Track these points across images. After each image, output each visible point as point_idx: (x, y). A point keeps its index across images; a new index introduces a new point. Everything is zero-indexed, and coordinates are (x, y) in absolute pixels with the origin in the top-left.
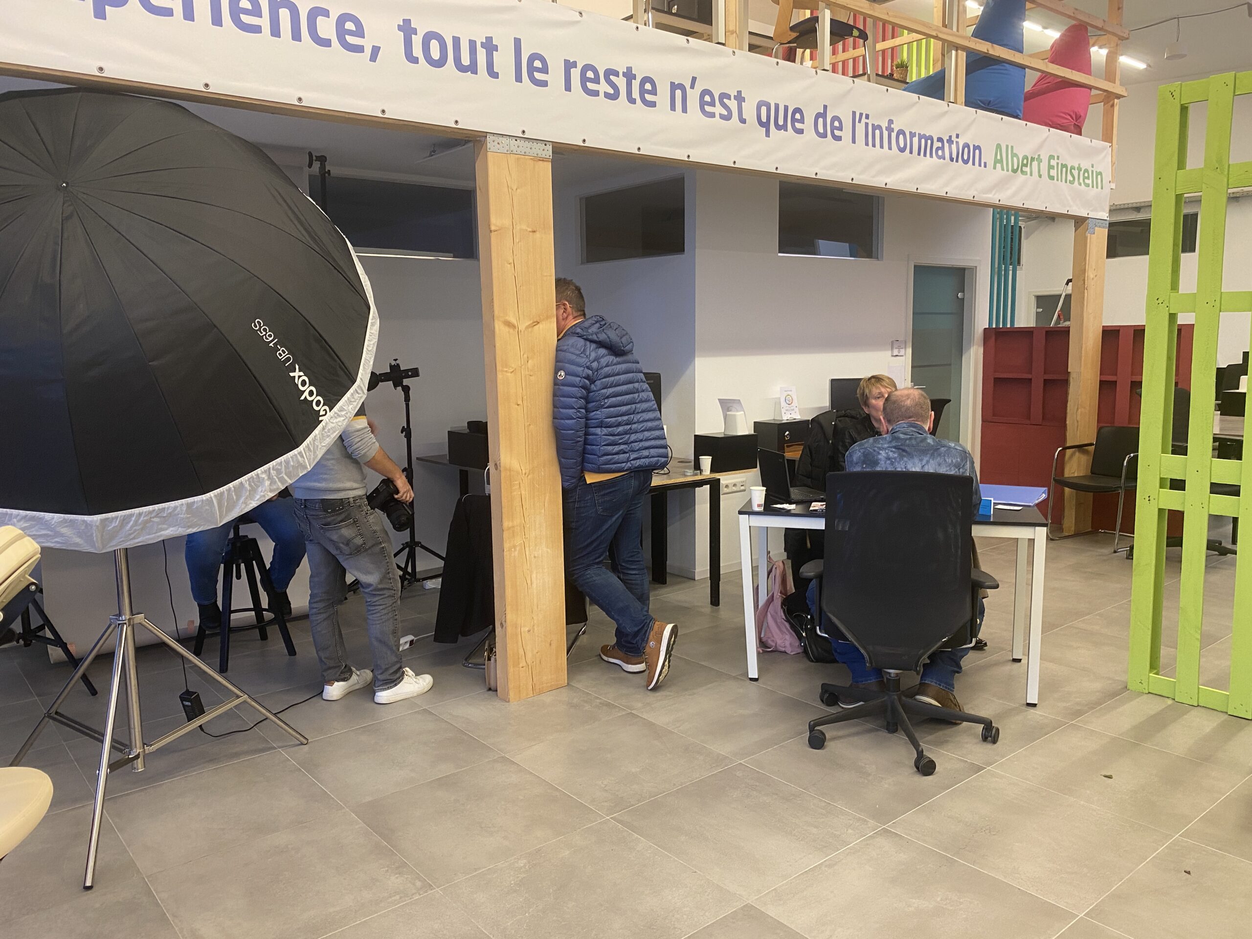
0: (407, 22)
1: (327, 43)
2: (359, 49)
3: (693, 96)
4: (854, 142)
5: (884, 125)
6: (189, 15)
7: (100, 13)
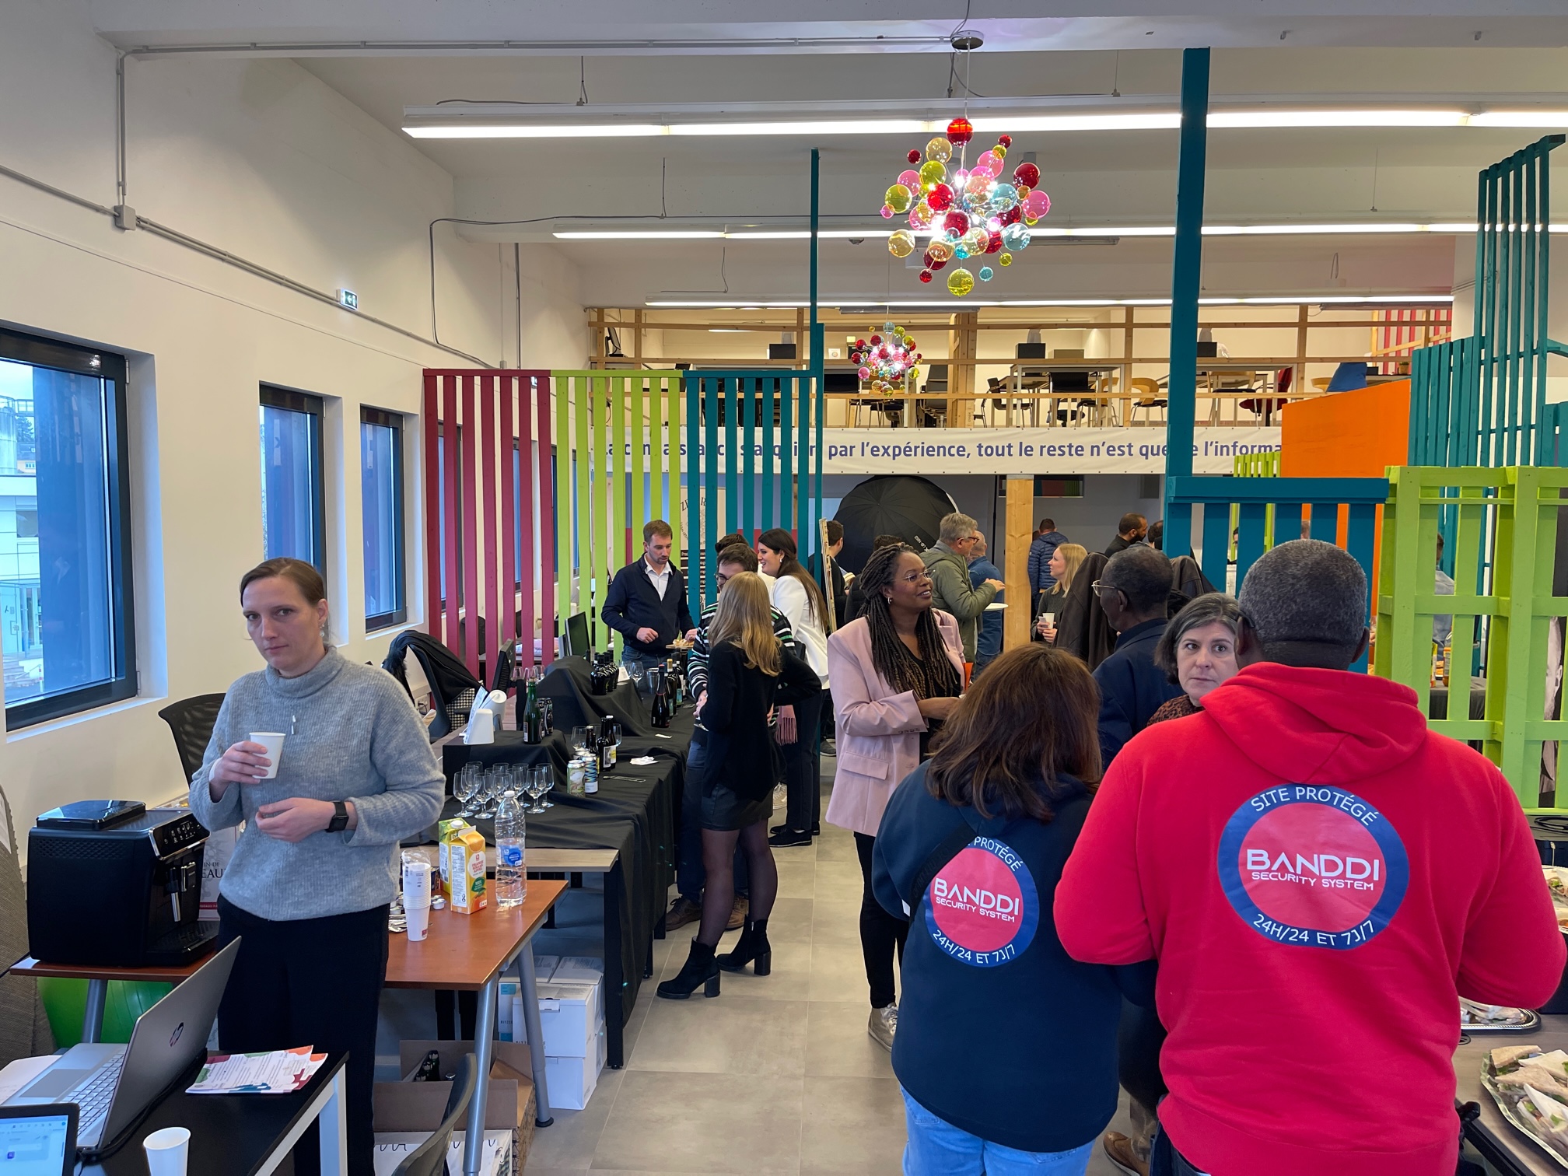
0: (980, 444)
1: (954, 455)
2: (964, 455)
3: (1103, 450)
4: (1206, 454)
5: (1230, 445)
6: (915, 455)
7: (894, 459)
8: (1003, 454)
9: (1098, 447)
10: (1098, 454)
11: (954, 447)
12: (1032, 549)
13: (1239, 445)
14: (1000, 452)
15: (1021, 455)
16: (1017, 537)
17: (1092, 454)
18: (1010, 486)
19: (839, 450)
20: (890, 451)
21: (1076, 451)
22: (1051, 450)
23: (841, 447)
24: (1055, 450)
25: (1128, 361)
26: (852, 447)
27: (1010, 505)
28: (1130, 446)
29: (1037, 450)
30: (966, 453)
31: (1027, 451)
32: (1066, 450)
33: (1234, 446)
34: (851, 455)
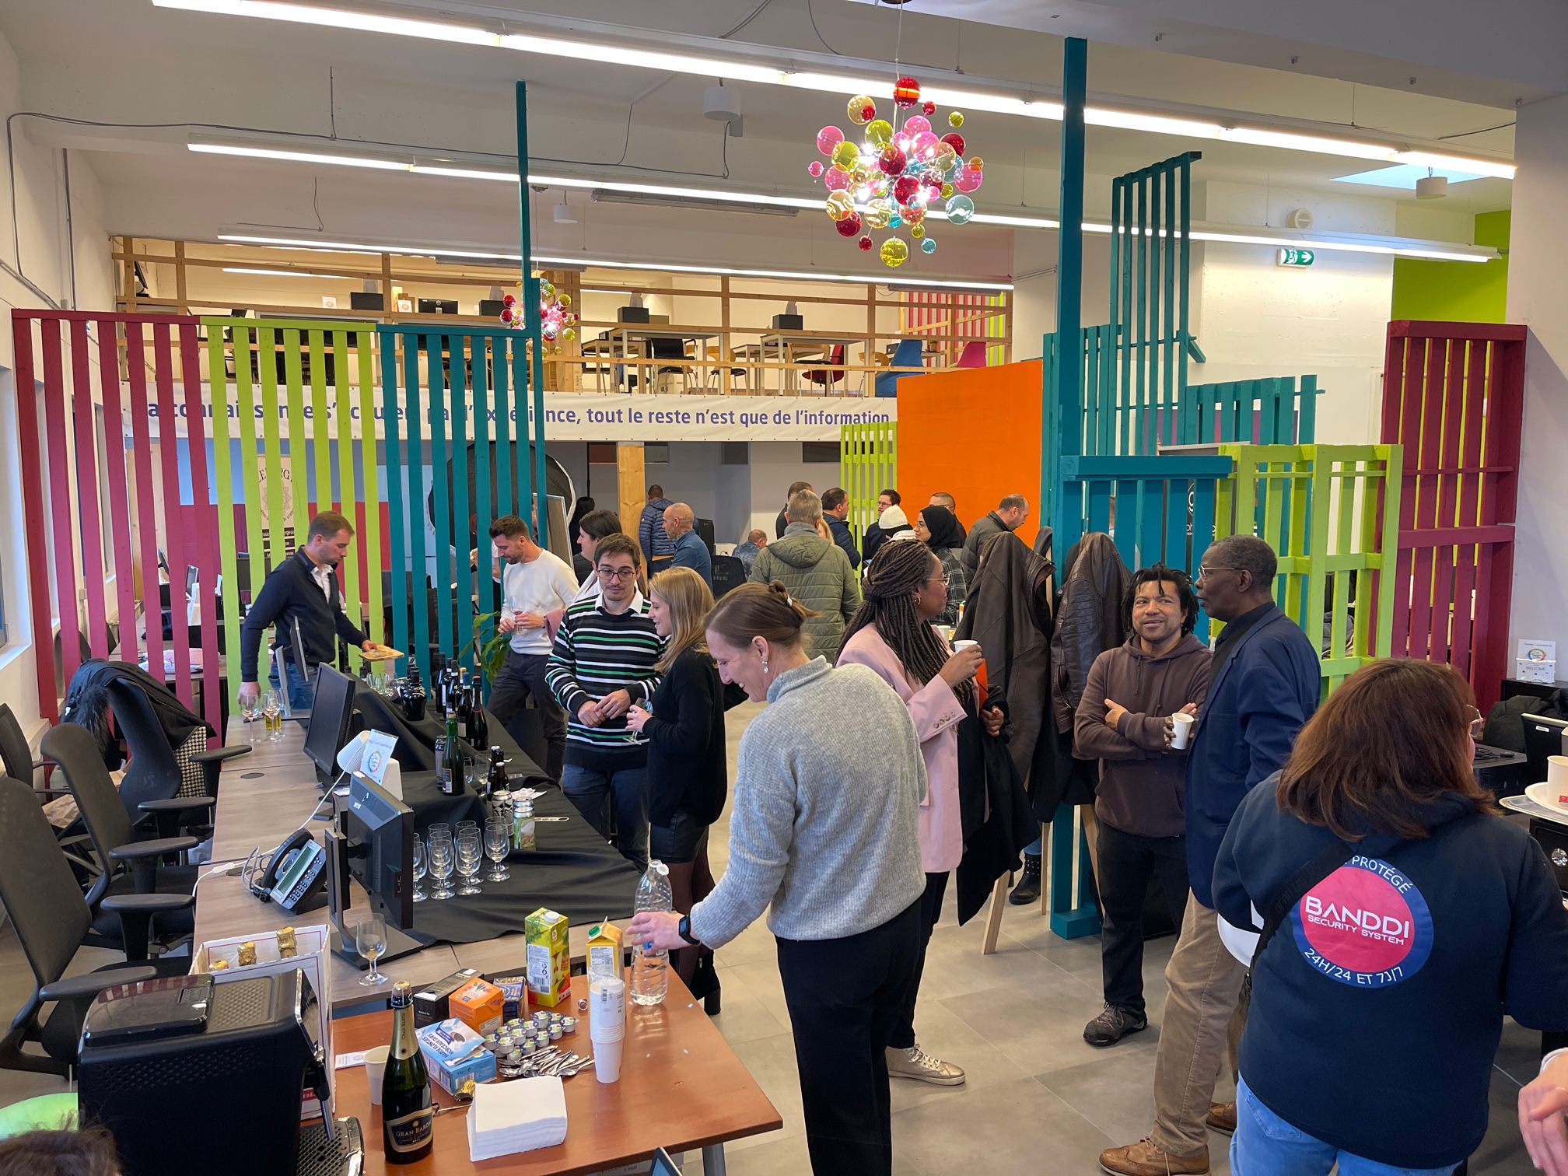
0: (590, 410)
1: (563, 421)
3: (708, 417)
4: (798, 422)
5: (817, 414)
8: (613, 421)
9: (702, 414)
10: (703, 422)
11: (563, 412)
12: (643, 516)
13: (825, 414)
14: (610, 419)
15: (630, 421)
16: (631, 504)
17: (698, 422)
18: (622, 453)
21: (683, 418)
22: (659, 417)
24: (663, 417)
25: (725, 331)
27: (622, 472)
28: (731, 414)
29: (645, 418)
30: (576, 419)
31: (636, 417)
32: (674, 417)
33: (821, 415)
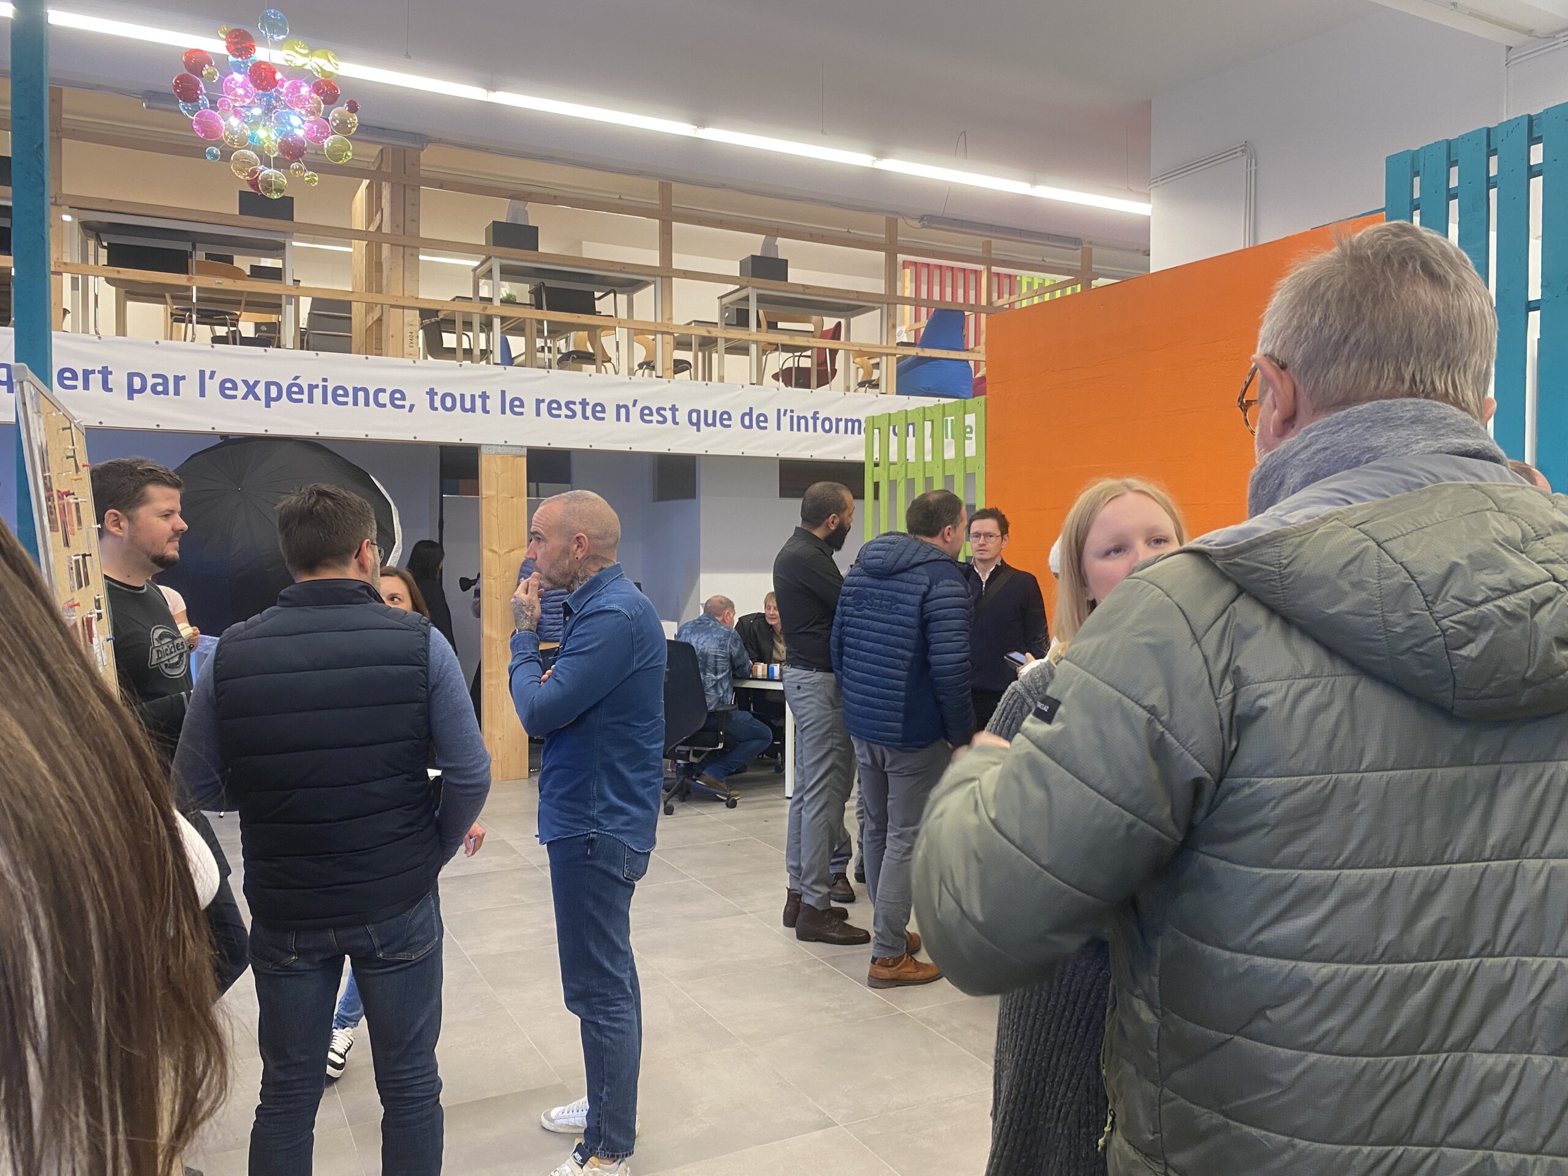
0: (432, 390)
1: (384, 406)
2: (403, 407)
3: (635, 412)
4: (779, 428)
5: (809, 415)
6: (311, 401)
7: (268, 405)
8: (473, 409)
9: (626, 407)
10: (627, 420)
11: (384, 391)
13: (821, 416)
14: (468, 405)
15: (503, 412)
16: (502, 552)
17: (618, 419)
18: (488, 466)
19: (150, 381)
20: (260, 390)
21: (594, 412)
23: (154, 376)
26: (178, 379)
27: (488, 497)
28: (674, 409)
29: (530, 408)
30: (407, 404)
31: (514, 406)
32: (578, 408)
33: (815, 418)
34: (177, 392)
